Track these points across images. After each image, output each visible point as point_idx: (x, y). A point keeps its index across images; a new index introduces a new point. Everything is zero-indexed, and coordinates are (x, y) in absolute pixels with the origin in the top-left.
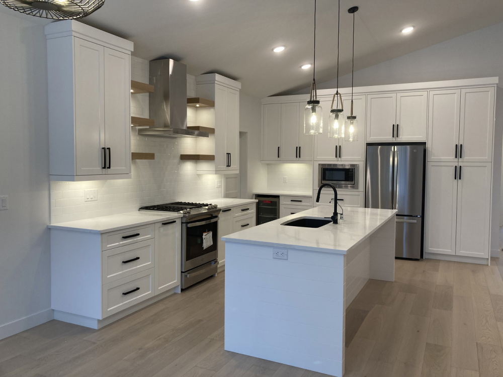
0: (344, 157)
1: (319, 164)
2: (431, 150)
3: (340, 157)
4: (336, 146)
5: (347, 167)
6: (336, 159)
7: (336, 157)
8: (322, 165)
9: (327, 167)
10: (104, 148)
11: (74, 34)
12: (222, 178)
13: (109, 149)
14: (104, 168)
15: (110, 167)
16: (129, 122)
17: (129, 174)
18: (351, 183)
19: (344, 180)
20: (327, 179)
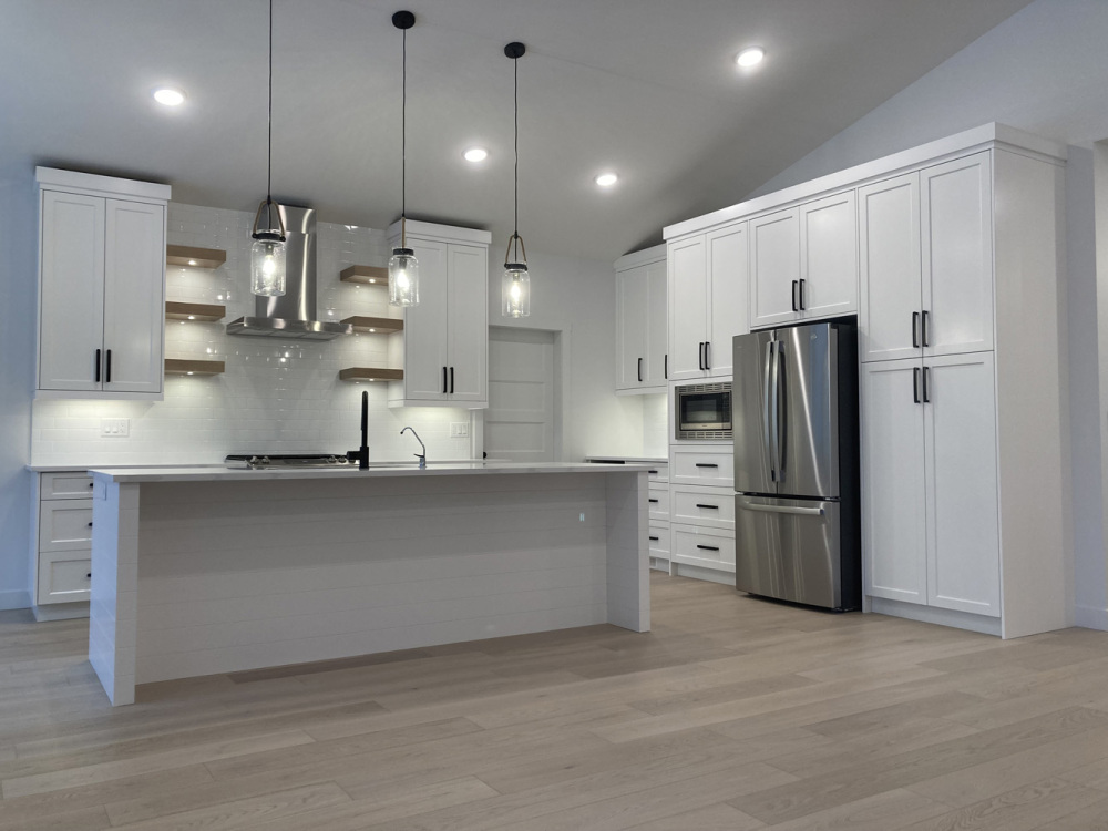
0: (713, 367)
1: (676, 388)
2: (866, 333)
3: (706, 368)
4: (701, 344)
5: (719, 391)
6: (702, 373)
7: (701, 368)
8: (681, 388)
10: (98, 351)
11: (42, 186)
12: (471, 420)
13: (109, 352)
14: (98, 380)
15: (108, 380)
16: (160, 311)
17: (159, 393)
18: (727, 425)
19: (716, 419)
20: (688, 420)
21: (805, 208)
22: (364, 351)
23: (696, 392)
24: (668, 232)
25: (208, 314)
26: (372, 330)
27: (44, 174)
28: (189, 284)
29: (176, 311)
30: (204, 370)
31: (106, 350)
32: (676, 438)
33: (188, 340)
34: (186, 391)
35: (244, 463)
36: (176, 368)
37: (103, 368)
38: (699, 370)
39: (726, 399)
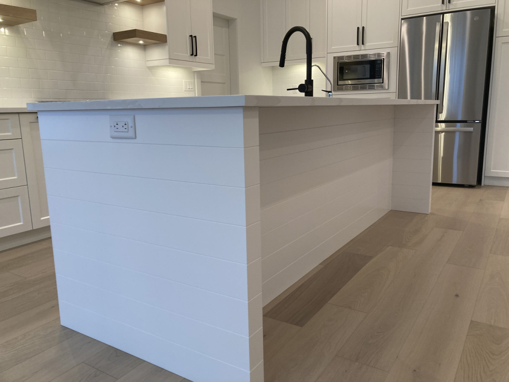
0: (368, 44)
1: (334, 57)
3: (363, 44)
4: (358, 28)
5: (373, 58)
6: (357, 47)
7: (358, 44)
8: (339, 57)
9: (345, 60)
12: (194, 79)
18: (380, 80)
19: (369, 77)
20: (344, 78)
23: (352, 60)
32: (334, 91)
38: (356, 45)
39: (379, 64)
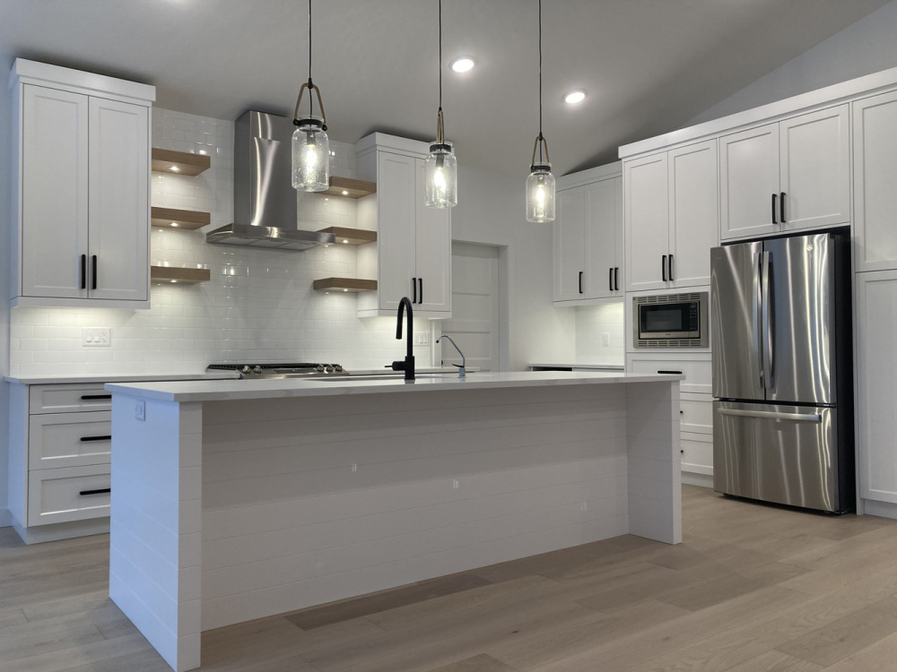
0: (677, 280)
1: (634, 299)
2: (862, 244)
3: (670, 280)
4: (665, 257)
5: (684, 301)
6: (663, 285)
7: (665, 280)
9: (647, 303)
10: (84, 257)
11: (22, 80)
12: (431, 330)
13: (95, 257)
14: (83, 286)
15: (94, 287)
16: (145, 217)
17: (145, 301)
18: (695, 334)
19: (680, 328)
20: (649, 329)
21: (785, 124)
22: (335, 261)
23: (658, 302)
24: (623, 151)
25: (190, 221)
26: (345, 241)
27: (23, 66)
28: (170, 191)
29: (161, 216)
30: (185, 278)
31: (91, 255)
32: (635, 346)
33: (169, 248)
34: (167, 299)
35: (236, 373)
36: (161, 276)
37: (89, 274)
38: (662, 281)
39: (693, 309)
